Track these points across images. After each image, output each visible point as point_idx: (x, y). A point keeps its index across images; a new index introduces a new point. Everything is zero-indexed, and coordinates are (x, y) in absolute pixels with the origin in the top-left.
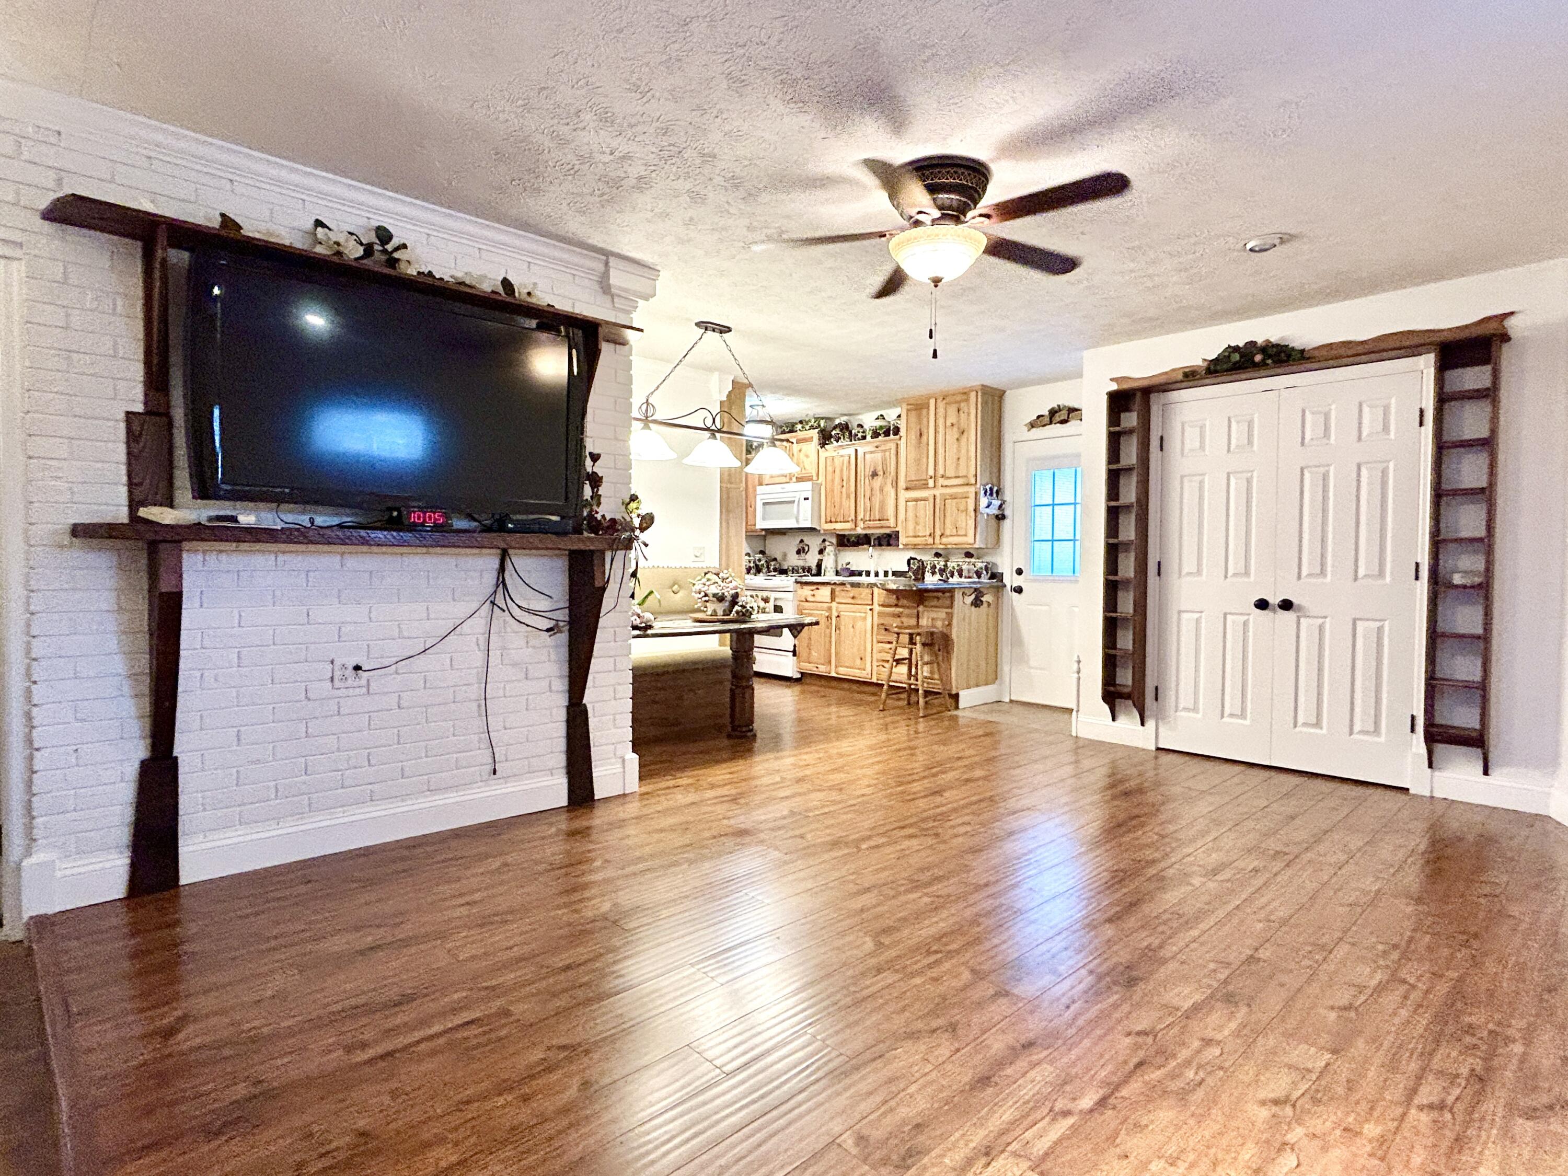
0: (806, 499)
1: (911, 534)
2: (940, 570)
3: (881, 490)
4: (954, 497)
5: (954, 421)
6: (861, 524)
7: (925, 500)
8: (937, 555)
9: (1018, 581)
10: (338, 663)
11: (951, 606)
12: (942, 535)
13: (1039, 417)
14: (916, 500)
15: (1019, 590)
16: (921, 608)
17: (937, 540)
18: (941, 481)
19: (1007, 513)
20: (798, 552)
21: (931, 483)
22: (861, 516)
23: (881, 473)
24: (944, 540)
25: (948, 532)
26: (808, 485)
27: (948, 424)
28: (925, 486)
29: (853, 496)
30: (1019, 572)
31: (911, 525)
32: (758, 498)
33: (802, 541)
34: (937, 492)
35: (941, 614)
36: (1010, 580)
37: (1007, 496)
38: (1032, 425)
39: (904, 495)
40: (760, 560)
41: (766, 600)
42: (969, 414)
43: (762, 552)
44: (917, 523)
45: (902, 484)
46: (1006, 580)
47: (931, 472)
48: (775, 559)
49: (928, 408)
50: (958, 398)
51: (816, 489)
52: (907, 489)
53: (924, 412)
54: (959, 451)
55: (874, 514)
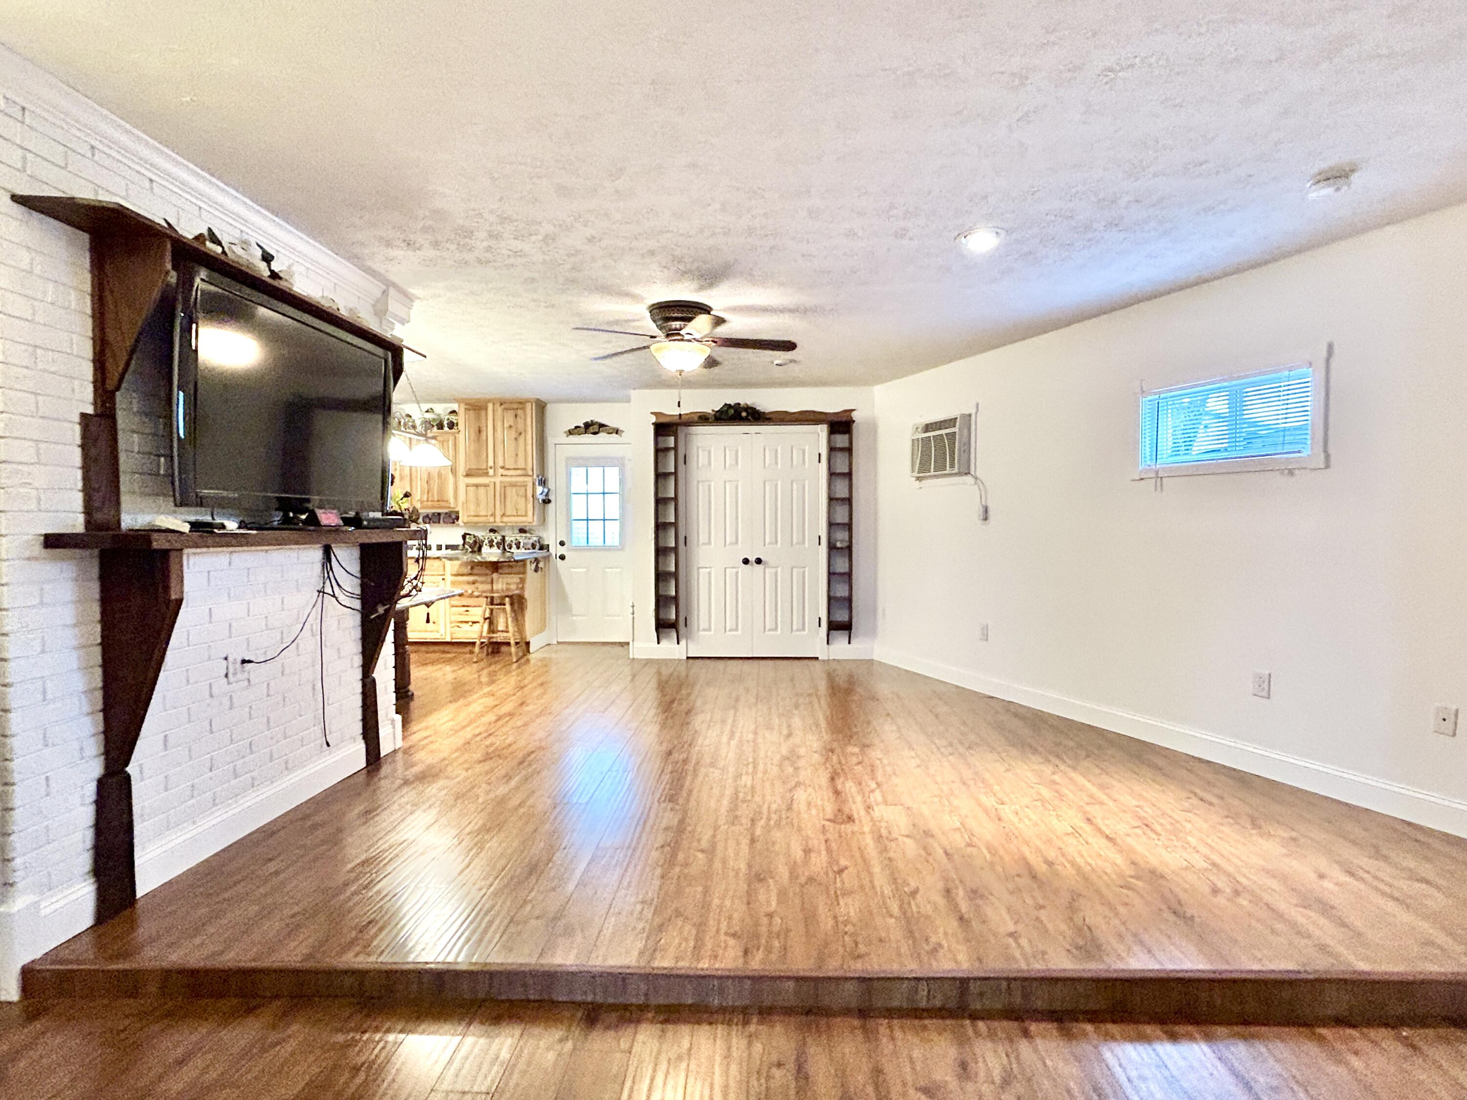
1: (472, 514)
2: (498, 543)
3: (440, 476)
4: (513, 485)
5: (512, 423)
7: (486, 486)
8: (492, 531)
9: (561, 550)
10: (230, 659)
11: (524, 573)
12: (503, 515)
13: (576, 427)
14: (477, 486)
15: (562, 557)
16: (495, 575)
17: (498, 519)
18: (501, 471)
19: (551, 497)
21: (491, 472)
24: (505, 519)
25: (508, 513)
27: (506, 425)
28: (486, 474)
30: (562, 544)
31: (472, 507)
34: (498, 480)
35: (515, 579)
36: (555, 550)
37: (551, 484)
38: (570, 433)
39: (462, 482)
42: (525, 420)
44: (478, 505)
45: (461, 470)
46: (552, 550)
47: (491, 463)
49: (486, 409)
50: (515, 406)
52: (467, 475)
53: (483, 413)
54: (516, 448)
55: (433, 496)
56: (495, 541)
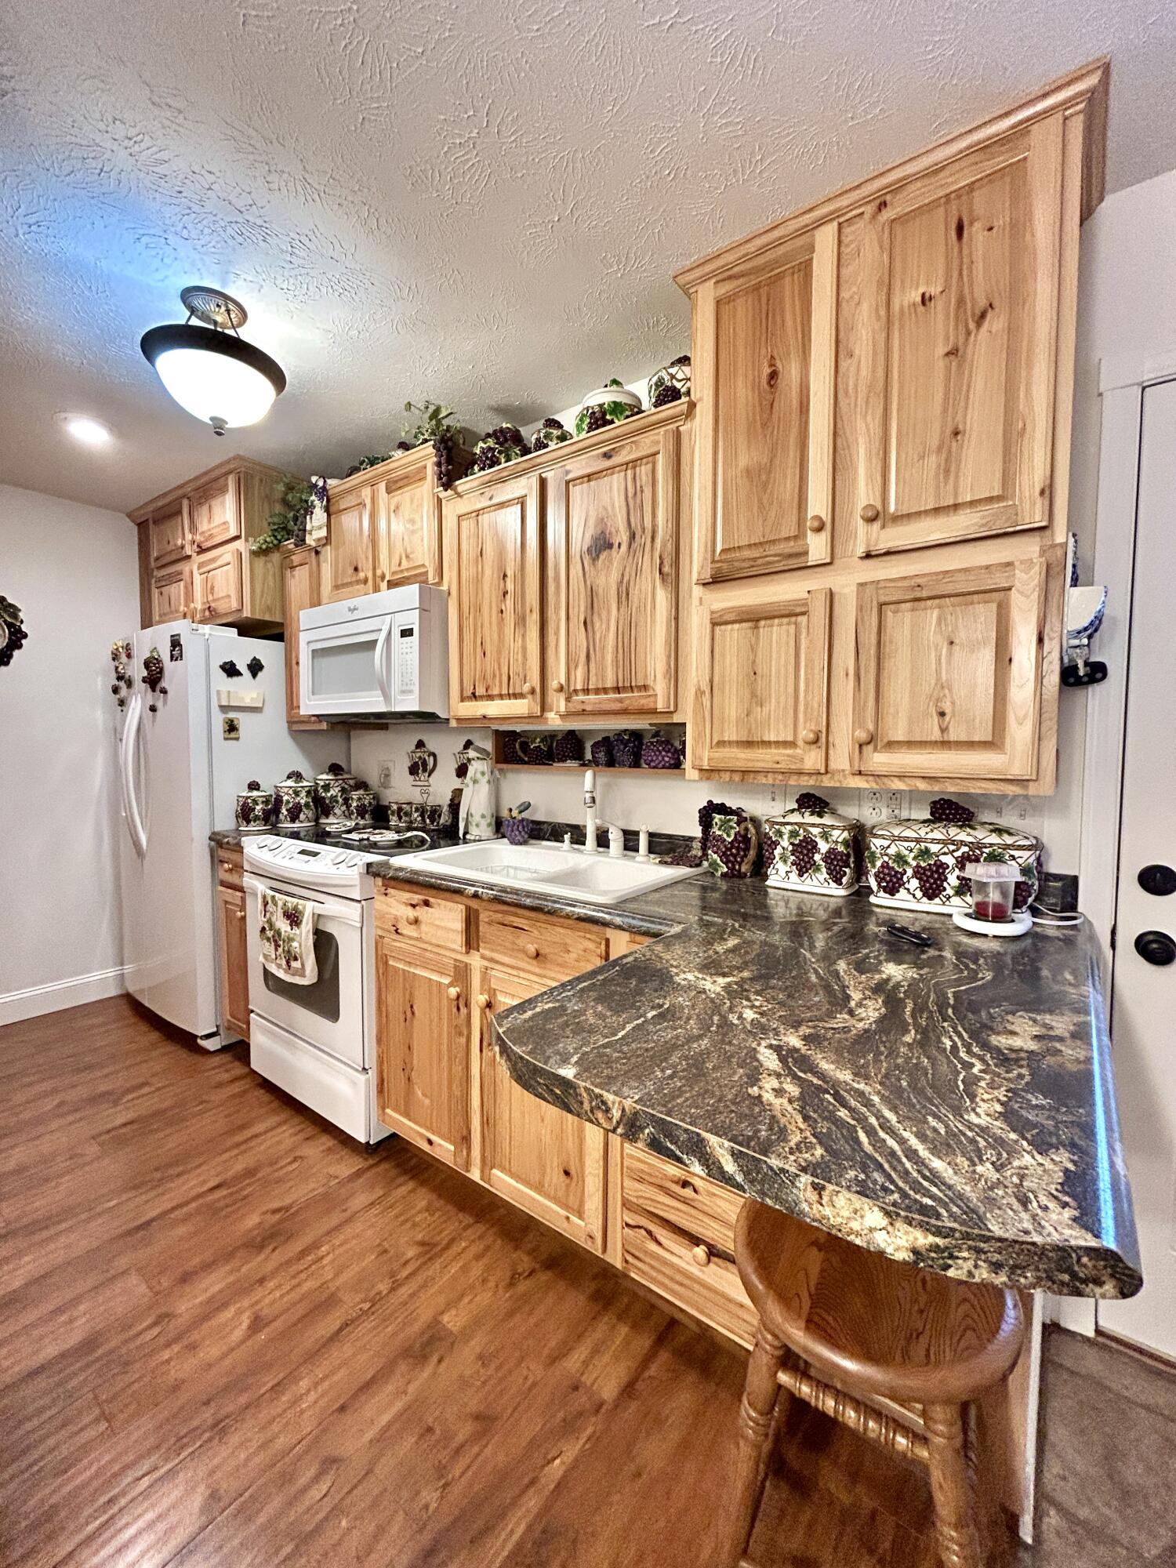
0: (406, 633)
1: (731, 735)
2: (831, 857)
3: (624, 593)
4: (919, 596)
6: (559, 703)
7: (791, 613)
8: (811, 802)
12: (867, 739)
14: (754, 618)
17: (841, 759)
18: (863, 536)
20: (413, 770)
21: (817, 547)
22: (556, 676)
23: (623, 537)
24: (879, 760)
25: (890, 732)
26: (410, 593)
28: (796, 564)
29: (535, 617)
30: (1151, 878)
31: (732, 705)
32: (303, 638)
33: (420, 744)
34: (847, 579)
39: (701, 604)
40: (327, 788)
41: (294, 918)
43: (335, 769)
44: (756, 698)
45: (696, 564)
46: (1092, 903)
47: (819, 509)
48: (362, 785)
49: (806, 268)
51: (432, 603)
52: (717, 580)
54: (955, 394)
55: (602, 669)
56: (823, 847)
